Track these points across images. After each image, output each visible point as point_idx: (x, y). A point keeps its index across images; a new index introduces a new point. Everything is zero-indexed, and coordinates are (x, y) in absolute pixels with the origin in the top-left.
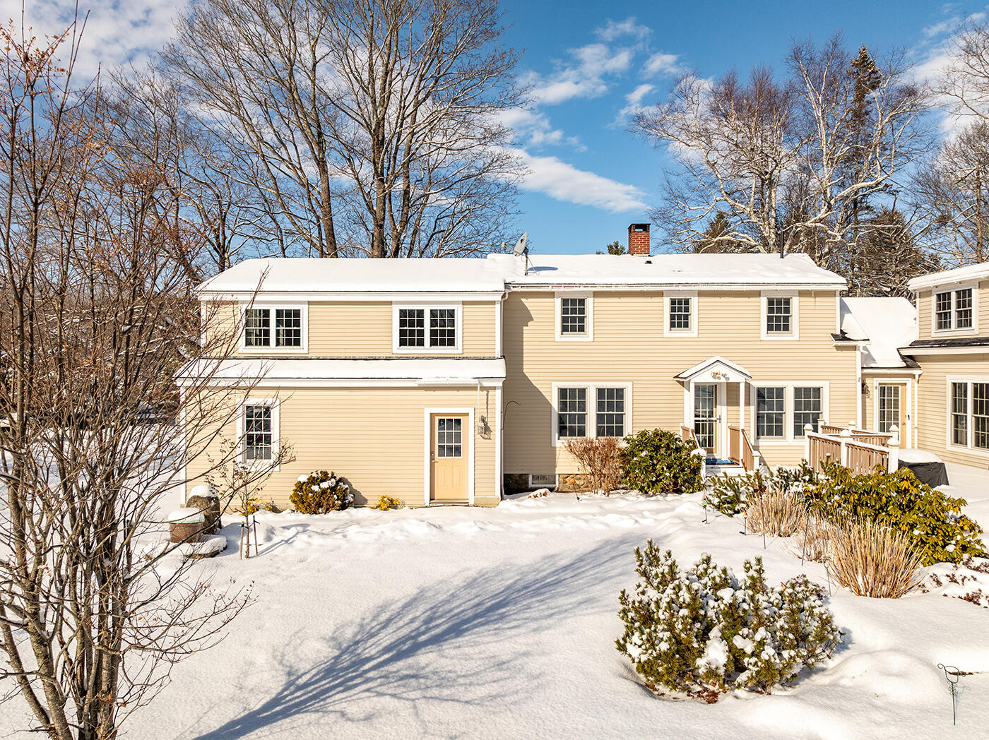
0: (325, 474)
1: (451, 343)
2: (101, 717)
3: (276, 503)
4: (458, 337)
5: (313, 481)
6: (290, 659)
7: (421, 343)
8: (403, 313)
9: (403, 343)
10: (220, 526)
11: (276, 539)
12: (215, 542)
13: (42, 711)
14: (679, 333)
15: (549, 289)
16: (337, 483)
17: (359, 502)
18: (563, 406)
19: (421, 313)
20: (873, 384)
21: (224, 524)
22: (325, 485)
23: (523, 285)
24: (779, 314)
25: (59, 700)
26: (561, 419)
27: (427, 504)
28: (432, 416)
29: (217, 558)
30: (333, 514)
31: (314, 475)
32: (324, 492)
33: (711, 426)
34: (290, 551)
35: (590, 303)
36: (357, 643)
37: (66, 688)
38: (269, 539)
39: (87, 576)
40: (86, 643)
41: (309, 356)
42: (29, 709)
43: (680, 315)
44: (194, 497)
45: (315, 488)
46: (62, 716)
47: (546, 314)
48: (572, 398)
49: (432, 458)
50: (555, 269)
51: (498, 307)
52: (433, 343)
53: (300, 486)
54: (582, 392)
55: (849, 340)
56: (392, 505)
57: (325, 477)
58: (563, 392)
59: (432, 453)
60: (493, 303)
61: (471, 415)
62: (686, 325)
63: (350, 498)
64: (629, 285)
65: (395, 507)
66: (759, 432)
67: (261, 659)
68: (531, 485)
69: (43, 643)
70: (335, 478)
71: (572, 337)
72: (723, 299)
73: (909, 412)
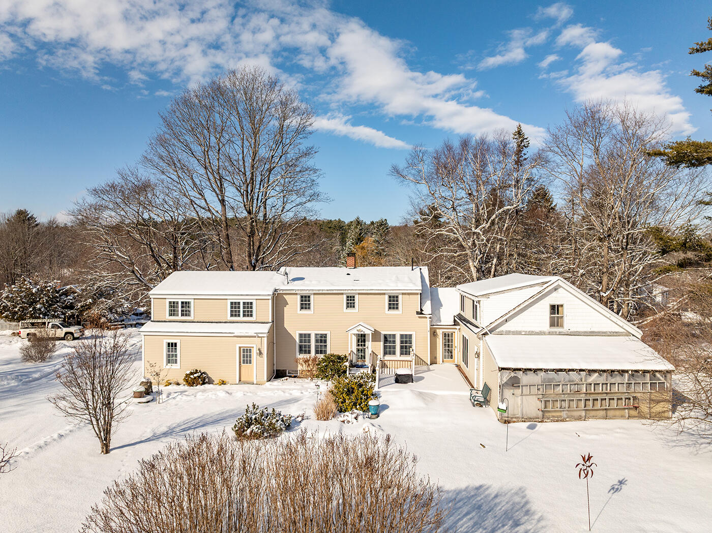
0: (197, 370)
1: (251, 316)
2: (108, 436)
3: (179, 382)
4: (254, 313)
5: (192, 373)
6: (156, 431)
7: (239, 316)
8: (232, 303)
9: (232, 315)
10: (152, 392)
11: (171, 397)
12: (149, 398)
13: (97, 434)
14: (350, 310)
15: (294, 292)
16: (201, 374)
17: (210, 382)
18: (301, 341)
19: (239, 303)
20: (440, 332)
21: (154, 391)
22: (195, 375)
23: (283, 290)
24: (393, 302)
25: (100, 432)
26: (301, 347)
27: (238, 383)
28: (240, 347)
29: (149, 403)
30: (199, 386)
31: (192, 371)
32: (195, 378)
33: (364, 350)
34: (174, 402)
35: (312, 297)
36: (174, 428)
37: (101, 429)
38: (168, 397)
39: (105, 408)
40: (105, 421)
41: (194, 321)
42: (95, 433)
43: (351, 302)
44: (142, 382)
45: (192, 376)
46: (100, 435)
47: (294, 302)
48: (305, 337)
49: (240, 365)
50: (303, 279)
51: (270, 301)
52: (244, 316)
53: (187, 375)
54: (309, 335)
55: (423, 314)
56: (223, 383)
57: (196, 372)
58: (301, 335)
59: (240, 362)
60: (269, 299)
61: (255, 348)
62: (354, 307)
63: (207, 380)
64: (327, 290)
65: (225, 384)
66: (385, 353)
67: (149, 430)
68: (287, 374)
69: (97, 420)
70: (201, 372)
71: (304, 312)
72: (369, 296)
73: (456, 345)
